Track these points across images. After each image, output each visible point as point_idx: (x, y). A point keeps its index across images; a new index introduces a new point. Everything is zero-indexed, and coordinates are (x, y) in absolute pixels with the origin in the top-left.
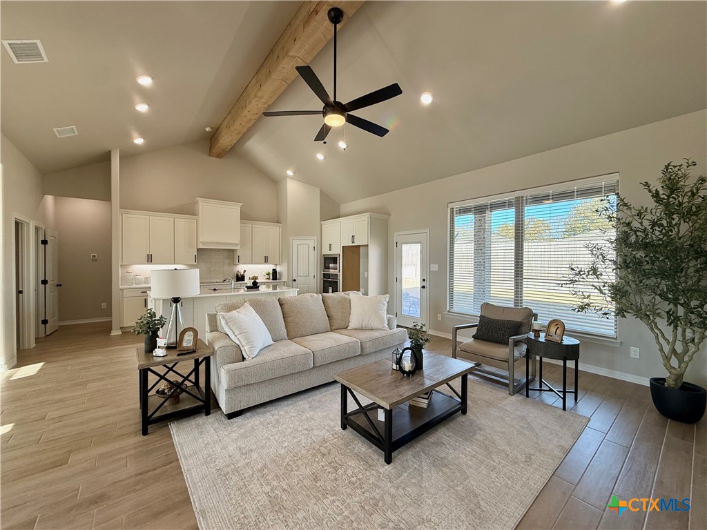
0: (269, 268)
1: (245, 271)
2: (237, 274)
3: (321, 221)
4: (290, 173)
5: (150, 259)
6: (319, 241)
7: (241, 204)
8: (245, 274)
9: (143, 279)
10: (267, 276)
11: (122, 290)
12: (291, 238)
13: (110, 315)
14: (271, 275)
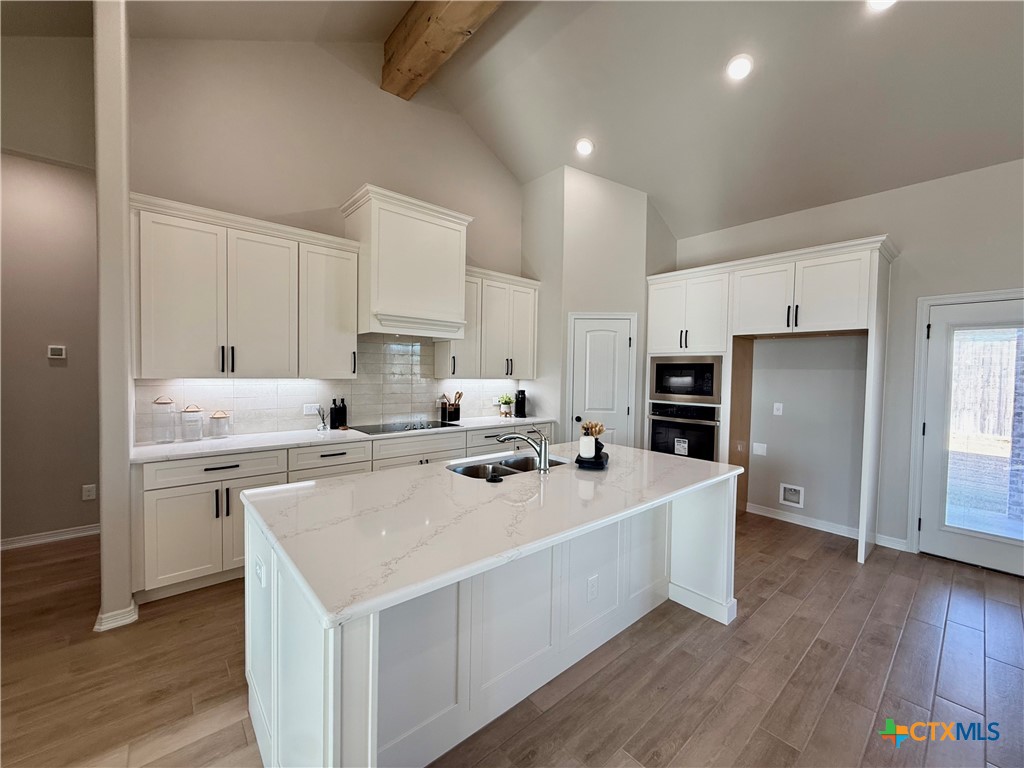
0: (508, 388)
1: (459, 395)
2: (444, 404)
3: (647, 275)
4: (584, 148)
5: (227, 362)
6: (643, 324)
7: (471, 219)
8: (461, 403)
9: (207, 420)
10: (504, 408)
11: (139, 466)
12: (571, 317)
13: (96, 518)
14: (513, 406)
